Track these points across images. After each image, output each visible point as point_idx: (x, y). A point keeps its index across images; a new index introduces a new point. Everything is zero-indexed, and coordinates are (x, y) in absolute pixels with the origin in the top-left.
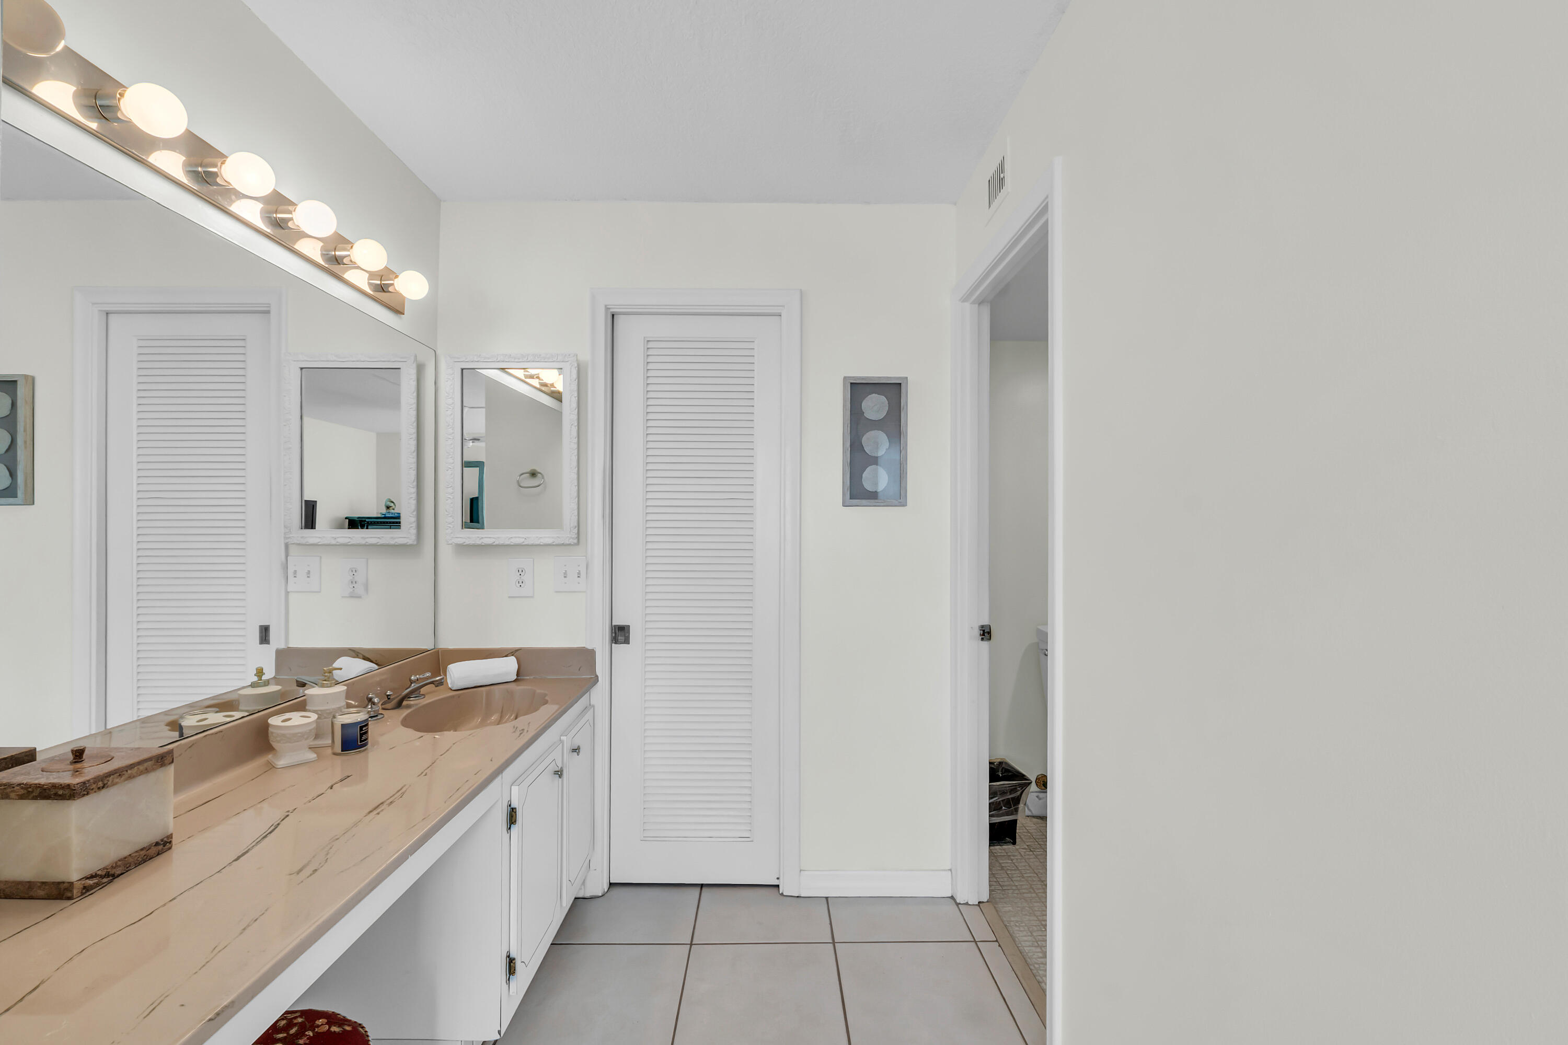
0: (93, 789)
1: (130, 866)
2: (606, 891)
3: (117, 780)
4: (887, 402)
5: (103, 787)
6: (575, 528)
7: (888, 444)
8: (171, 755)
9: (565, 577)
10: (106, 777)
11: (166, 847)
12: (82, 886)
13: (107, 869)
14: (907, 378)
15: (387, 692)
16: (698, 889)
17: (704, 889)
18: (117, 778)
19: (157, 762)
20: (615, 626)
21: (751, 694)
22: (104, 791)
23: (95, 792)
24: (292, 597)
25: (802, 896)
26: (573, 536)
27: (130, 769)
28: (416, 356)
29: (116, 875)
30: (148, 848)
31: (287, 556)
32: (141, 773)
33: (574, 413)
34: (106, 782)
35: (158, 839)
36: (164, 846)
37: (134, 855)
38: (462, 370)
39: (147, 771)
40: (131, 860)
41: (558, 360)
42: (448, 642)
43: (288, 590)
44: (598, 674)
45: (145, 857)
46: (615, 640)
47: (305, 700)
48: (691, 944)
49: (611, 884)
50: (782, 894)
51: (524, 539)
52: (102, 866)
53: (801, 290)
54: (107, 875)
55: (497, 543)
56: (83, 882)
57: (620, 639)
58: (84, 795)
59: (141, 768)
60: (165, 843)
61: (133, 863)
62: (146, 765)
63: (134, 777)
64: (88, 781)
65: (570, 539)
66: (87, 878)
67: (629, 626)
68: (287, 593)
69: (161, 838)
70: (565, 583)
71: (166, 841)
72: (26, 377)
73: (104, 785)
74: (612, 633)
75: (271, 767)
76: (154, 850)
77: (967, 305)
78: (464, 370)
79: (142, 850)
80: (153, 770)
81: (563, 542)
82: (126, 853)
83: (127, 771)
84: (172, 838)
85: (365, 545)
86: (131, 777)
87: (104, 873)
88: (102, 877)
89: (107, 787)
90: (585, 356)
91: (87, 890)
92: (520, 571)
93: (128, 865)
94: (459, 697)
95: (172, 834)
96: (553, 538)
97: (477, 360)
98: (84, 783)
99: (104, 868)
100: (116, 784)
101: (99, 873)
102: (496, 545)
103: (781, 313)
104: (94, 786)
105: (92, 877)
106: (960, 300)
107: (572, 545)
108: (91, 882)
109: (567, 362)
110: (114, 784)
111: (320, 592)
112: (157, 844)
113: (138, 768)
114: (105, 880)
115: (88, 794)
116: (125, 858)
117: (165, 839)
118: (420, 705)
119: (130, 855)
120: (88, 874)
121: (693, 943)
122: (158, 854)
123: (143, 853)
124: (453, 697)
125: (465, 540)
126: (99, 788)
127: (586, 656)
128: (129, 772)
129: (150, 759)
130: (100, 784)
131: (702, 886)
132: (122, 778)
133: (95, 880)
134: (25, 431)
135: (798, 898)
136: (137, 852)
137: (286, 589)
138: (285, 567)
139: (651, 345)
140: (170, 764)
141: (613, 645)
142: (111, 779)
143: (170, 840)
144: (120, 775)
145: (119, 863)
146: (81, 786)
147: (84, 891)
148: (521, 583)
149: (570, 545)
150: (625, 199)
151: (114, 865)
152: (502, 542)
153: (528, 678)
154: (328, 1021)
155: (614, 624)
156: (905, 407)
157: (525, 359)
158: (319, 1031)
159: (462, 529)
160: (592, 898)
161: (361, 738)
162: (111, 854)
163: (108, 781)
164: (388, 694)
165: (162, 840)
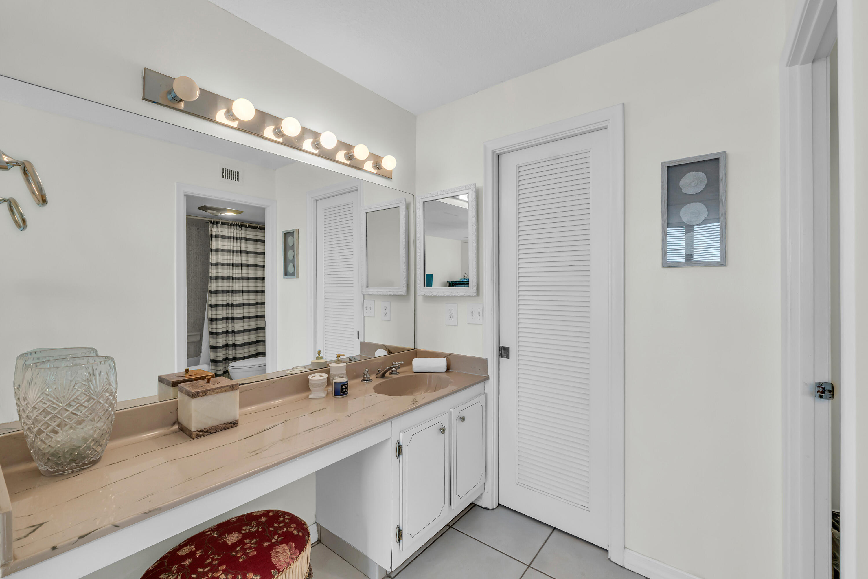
0: (200, 395)
1: (218, 430)
2: (495, 507)
3: (211, 393)
4: (706, 177)
5: (205, 395)
6: (474, 287)
7: (707, 213)
8: (237, 386)
9: (472, 315)
10: (207, 391)
11: (235, 425)
12: (196, 434)
13: (207, 429)
14: (725, 152)
15: (378, 369)
16: (550, 530)
17: (555, 531)
18: (212, 392)
19: (230, 388)
20: (501, 346)
21: (589, 405)
22: (205, 397)
23: (202, 396)
24: (366, 318)
25: (625, 567)
26: (474, 292)
27: (218, 389)
28: (405, 200)
29: (211, 432)
30: (227, 424)
31: (364, 300)
32: (223, 392)
33: (474, 218)
34: (206, 393)
35: (231, 421)
36: (234, 424)
37: (220, 426)
38: (424, 203)
39: (225, 391)
40: (218, 427)
41: (466, 189)
42: (422, 347)
43: (364, 315)
44: (489, 375)
45: (225, 427)
46: (501, 355)
47: (329, 369)
48: (529, 566)
49: (499, 504)
50: (610, 559)
51: (450, 293)
52: (205, 428)
53: (623, 104)
54: (207, 432)
55: (438, 295)
56: (197, 433)
57: (505, 356)
58: (196, 397)
59: (223, 389)
60: (235, 424)
61: (219, 429)
62: (225, 388)
63: (219, 393)
64: (198, 391)
65: (472, 293)
66: (198, 431)
67: (509, 348)
68: (364, 317)
69: (233, 421)
70: (472, 319)
71: (235, 423)
72: (296, 229)
73: (206, 394)
74: (499, 351)
75: (307, 397)
76: (229, 425)
77: (797, 68)
78: (425, 203)
79: (223, 424)
80: (229, 391)
81: (469, 295)
82: (216, 424)
83: (216, 390)
84: (238, 421)
85: (387, 295)
86: (218, 393)
87: (206, 430)
88: (205, 432)
89: (207, 395)
90: (480, 184)
91: (198, 436)
92: (451, 311)
93: (217, 430)
94: (415, 377)
95: (238, 420)
96: (464, 292)
97: (429, 196)
98: (197, 392)
99: (206, 429)
100: (211, 394)
101: (204, 430)
102: (438, 296)
103: (608, 126)
104: (201, 394)
105: (200, 431)
106: (787, 66)
107: (474, 296)
108: (200, 433)
109: (470, 189)
110: (210, 394)
111: (374, 317)
112: (231, 423)
113: (221, 389)
114: (206, 434)
115: (198, 397)
116: (216, 426)
117: (235, 422)
118: (393, 378)
119: (218, 425)
120: (199, 430)
121: (530, 566)
122: (231, 428)
123: (224, 425)
124: (412, 376)
125: (425, 293)
126: (203, 395)
127: (483, 362)
128: (217, 390)
129: (227, 386)
130: (204, 394)
131: (555, 529)
132: (214, 393)
133: (202, 433)
134: (296, 250)
135: (622, 568)
136: (221, 424)
137: (363, 315)
138: (363, 305)
139: (521, 169)
140: (237, 389)
141: (500, 358)
142: (209, 392)
143: (237, 422)
144: (213, 391)
145: (213, 428)
146: (195, 393)
147: (197, 436)
148: (451, 318)
149: (472, 296)
150: (502, 82)
151: (211, 428)
152: (441, 295)
153: (454, 371)
154: (296, 527)
155: (500, 345)
156: (724, 178)
157: (450, 192)
158: (289, 530)
159: (425, 287)
160: (486, 509)
161: (342, 391)
162: (210, 423)
163: (207, 393)
164: (379, 370)
165: (233, 422)
